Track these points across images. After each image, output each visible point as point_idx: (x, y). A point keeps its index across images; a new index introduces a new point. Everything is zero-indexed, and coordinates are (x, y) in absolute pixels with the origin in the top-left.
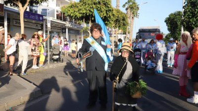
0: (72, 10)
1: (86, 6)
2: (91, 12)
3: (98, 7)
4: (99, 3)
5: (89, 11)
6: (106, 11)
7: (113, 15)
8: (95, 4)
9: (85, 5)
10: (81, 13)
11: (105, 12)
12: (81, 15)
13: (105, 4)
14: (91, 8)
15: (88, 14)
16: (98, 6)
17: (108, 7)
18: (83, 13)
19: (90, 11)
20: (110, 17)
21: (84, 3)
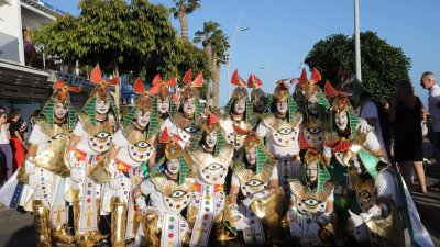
0: (59, 38)
1: (100, 25)
2: (115, 40)
3: (134, 28)
4: (136, 16)
5: (107, 40)
6: (157, 36)
7: (175, 48)
8: (123, 19)
9: (97, 21)
10: (86, 45)
11: (152, 40)
12: (85, 50)
13: (151, 19)
14: (112, 29)
15: (107, 47)
16: (132, 22)
17: (162, 27)
18: (94, 45)
19: (111, 37)
20: (166, 54)
21: (93, 17)
